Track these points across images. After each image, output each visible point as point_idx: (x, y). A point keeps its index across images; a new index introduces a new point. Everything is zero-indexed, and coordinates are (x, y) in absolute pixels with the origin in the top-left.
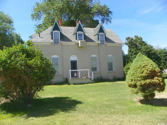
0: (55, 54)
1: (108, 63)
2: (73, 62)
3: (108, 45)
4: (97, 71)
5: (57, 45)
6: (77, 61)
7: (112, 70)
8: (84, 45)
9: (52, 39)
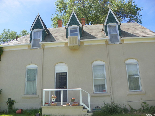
0: (31, 63)
1: (129, 76)
2: (61, 76)
3: (125, 42)
4: (105, 91)
5: (37, 48)
6: (66, 73)
7: (138, 88)
8: (76, 45)
9: (31, 40)
